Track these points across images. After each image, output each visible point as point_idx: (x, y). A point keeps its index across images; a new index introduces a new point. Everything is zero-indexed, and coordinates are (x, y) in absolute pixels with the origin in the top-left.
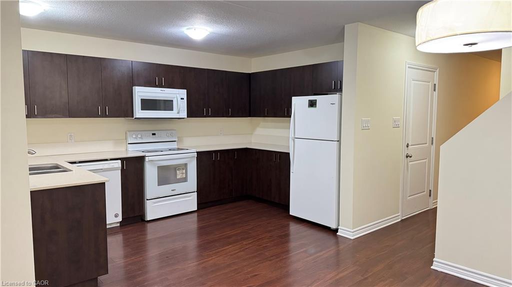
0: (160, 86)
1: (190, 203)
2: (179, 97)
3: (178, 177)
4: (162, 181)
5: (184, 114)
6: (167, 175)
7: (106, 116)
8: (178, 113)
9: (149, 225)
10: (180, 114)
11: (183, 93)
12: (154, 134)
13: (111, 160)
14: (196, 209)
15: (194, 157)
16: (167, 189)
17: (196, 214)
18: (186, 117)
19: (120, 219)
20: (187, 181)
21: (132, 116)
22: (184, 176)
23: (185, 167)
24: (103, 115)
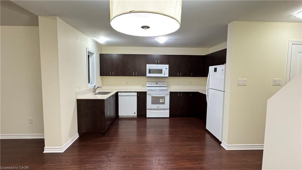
0: (158, 63)
1: (166, 114)
2: (165, 68)
3: (160, 102)
4: (153, 103)
5: (167, 75)
6: (156, 100)
7: (136, 76)
8: (164, 75)
9: (147, 119)
10: (165, 75)
11: (167, 66)
12: (157, 83)
13: (134, 92)
14: (169, 117)
15: (168, 94)
16: (155, 106)
17: (169, 119)
18: (168, 76)
19: (136, 115)
20: (164, 104)
21: (146, 76)
22: (163, 102)
23: (163, 98)
24: (135, 76)
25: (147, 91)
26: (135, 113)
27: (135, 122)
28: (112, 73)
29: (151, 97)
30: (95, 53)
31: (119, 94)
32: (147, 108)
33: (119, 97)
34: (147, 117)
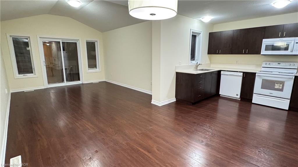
0: (282, 37)
2: (295, 42)
3: (276, 87)
4: (263, 87)
6: (268, 85)
12: (279, 64)
15: (292, 78)
16: (267, 92)
17: (287, 112)
19: (239, 97)
20: (283, 91)
21: (260, 53)
22: (281, 88)
23: (282, 83)
24: (245, 53)
25: (257, 72)
26: (237, 95)
27: (237, 105)
28: (219, 52)
29: (262, 80)
30: (202, 33)
31: (222, 72)
32: (254, 92)
33: (221, 75)
34: (252, 102)
